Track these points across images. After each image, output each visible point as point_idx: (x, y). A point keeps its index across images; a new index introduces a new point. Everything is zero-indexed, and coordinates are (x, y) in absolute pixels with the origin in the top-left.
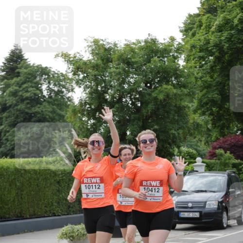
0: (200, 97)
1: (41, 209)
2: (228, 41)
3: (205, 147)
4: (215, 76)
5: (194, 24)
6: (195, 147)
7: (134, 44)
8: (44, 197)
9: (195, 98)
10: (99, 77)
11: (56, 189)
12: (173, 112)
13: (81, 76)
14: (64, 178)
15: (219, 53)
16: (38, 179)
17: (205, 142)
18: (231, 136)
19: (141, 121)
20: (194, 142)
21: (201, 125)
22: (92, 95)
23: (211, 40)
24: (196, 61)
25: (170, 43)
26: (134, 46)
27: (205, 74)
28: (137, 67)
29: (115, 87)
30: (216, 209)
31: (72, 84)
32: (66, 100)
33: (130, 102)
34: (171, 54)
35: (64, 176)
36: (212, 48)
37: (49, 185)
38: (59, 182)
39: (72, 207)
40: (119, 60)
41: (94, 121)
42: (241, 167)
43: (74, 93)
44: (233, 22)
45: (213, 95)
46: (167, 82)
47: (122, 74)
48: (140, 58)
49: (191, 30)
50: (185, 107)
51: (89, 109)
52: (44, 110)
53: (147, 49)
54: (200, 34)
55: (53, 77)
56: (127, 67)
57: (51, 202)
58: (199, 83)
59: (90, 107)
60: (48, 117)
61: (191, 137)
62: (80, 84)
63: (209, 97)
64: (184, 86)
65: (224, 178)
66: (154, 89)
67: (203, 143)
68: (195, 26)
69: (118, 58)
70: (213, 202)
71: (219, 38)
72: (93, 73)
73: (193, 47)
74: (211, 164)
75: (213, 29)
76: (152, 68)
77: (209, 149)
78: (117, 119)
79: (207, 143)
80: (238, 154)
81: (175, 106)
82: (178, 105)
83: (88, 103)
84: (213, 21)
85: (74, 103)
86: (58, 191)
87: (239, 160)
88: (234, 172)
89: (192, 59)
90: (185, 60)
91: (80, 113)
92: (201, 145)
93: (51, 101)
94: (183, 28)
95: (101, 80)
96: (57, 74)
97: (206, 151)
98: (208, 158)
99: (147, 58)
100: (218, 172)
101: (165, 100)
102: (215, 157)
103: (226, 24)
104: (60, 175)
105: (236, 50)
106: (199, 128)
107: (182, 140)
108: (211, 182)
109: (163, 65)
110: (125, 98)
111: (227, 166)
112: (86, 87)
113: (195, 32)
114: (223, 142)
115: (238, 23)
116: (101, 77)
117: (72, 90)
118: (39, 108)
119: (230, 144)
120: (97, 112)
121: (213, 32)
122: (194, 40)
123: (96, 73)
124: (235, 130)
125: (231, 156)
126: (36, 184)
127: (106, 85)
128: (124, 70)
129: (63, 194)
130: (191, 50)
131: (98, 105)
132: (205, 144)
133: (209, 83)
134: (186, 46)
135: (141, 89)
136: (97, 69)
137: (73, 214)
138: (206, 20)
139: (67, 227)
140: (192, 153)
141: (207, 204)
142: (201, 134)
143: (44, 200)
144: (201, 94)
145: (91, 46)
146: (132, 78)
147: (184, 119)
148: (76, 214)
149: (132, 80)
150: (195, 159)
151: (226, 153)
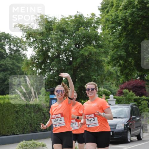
0: (112, 54)
1: (5, 130)
2: (131, 16)
3: (116, 87)
4: (122, 40)
5: (108, 4)
6: (109, 88)
7: (67, 18)
8: (7, 122)
9: (109, 55)
10: (44, 41)
11: (15, 117)
12: (94, 65)
13: (32, 40)
14: (21, 109)
15: (125, 24)
16: (3, 110)
17: (116, 84)
18: (133, 80)
19: (73, 70)
20: (108, 84)
21: (113, 73)
22: (39, 53)
23: (119, 16)
24: (110, 30)
25: (92, 17)
26: (68, 20)
27: (115, 38)
28: (70, 34)
29: (54, 47)
30: (123, 130)
31: (26, 45)
32: (22, 56)
33: (65, 58)
34: (92, 25)
35: (20, 108)
36: (120, 21)
37: (10, 114)
38: (17, 112)
39: (26, 129)
40: (57, 29)
41: (41, 71)
42: (139, 101)
43: (27, 51)
44: (134, 3)
45: (121, 53)
46: (90, 44)
47: (60, 38)
48: (72, 27)
49: (106, 9)
50: (102, 61)
51: (38, 62)
52: (7, 63)
53: (76, 21)
54: (112, 11)
55: (13, 40)
56: (63, 34)
57: (12, 125)
58: (111, 44)
59: (38, 61)
60: (9, 68)
61: (106, 81)
62: (31, 45)
63: (118, 54)
64: (101, 47)
65: (128, 109)
66: (81, 48)
67: (114, 85)
68: (109, 6)
69: (57, 28)
70: (121, 125)
71: (125, 14)
72: (40, 39)
73: (107, 20)
74: (120, 99)
75: (121, 8)
76: (80, 34)
77: (118, 89)
78: (56, 69)
79: (117, 85)
80: (137, 92)
81: (96, 60)
82: (97, 60)
83: (36, 58)
84: (121, 2)
85: (27, 58)
86: (17, 118)
87: (139, 97)
88: (135, 105)
89: (106, 28)
90: (102, 29)
91: (31, 65)
92: (113, 86)
93: (11, 57)
94: (101, 8)
95: (45, 43)
96: (16, 38)
97: (116, 90)
98: (118, 95)
99: (76, 27)
100: (124, 104)
101: (88, 56)
102: (122, 94)
103: (129, 4)
104: (17, 107)
105: (136, 22)
106: (112, 75)
107: (100, 83)
108: (120, 112)
109: (87, 32)
110: (61, 55)
111: (130, 100)
112: (35, 48)
113: (109, 10)
114: (128, 84)
115: (137, 3)
116: (45, 41)
117: (26, 50)
118: (3, 61)
119: (132, 85)
120: (42, 64)
121: (121, 10)
122: (108, 16)
123: (42, 38)
124: (136, 76)
125: (133, 94)
126: (1, 113)
127: (48, 46)
128: (61, 36)
129: (20, 120)
130: (106, 22)
131: (44, 60)
132: (116, 85)
133: (118, 44)
134: (103, 19)
135: (72, 49)
136: (43, 35)
137: (27, 133)
138: (116, 2)
139: (23, 142)
140: (107, 92)
141: (117, 126)
142: (113, 79)
143: (7, 124)
144: (113, 52)
145: (38, 20)
146: (67, 41)
147: (101, 69)
148: (29, 133)
149: (66, 43)
150: (109, 96)
151: (130, 91)
